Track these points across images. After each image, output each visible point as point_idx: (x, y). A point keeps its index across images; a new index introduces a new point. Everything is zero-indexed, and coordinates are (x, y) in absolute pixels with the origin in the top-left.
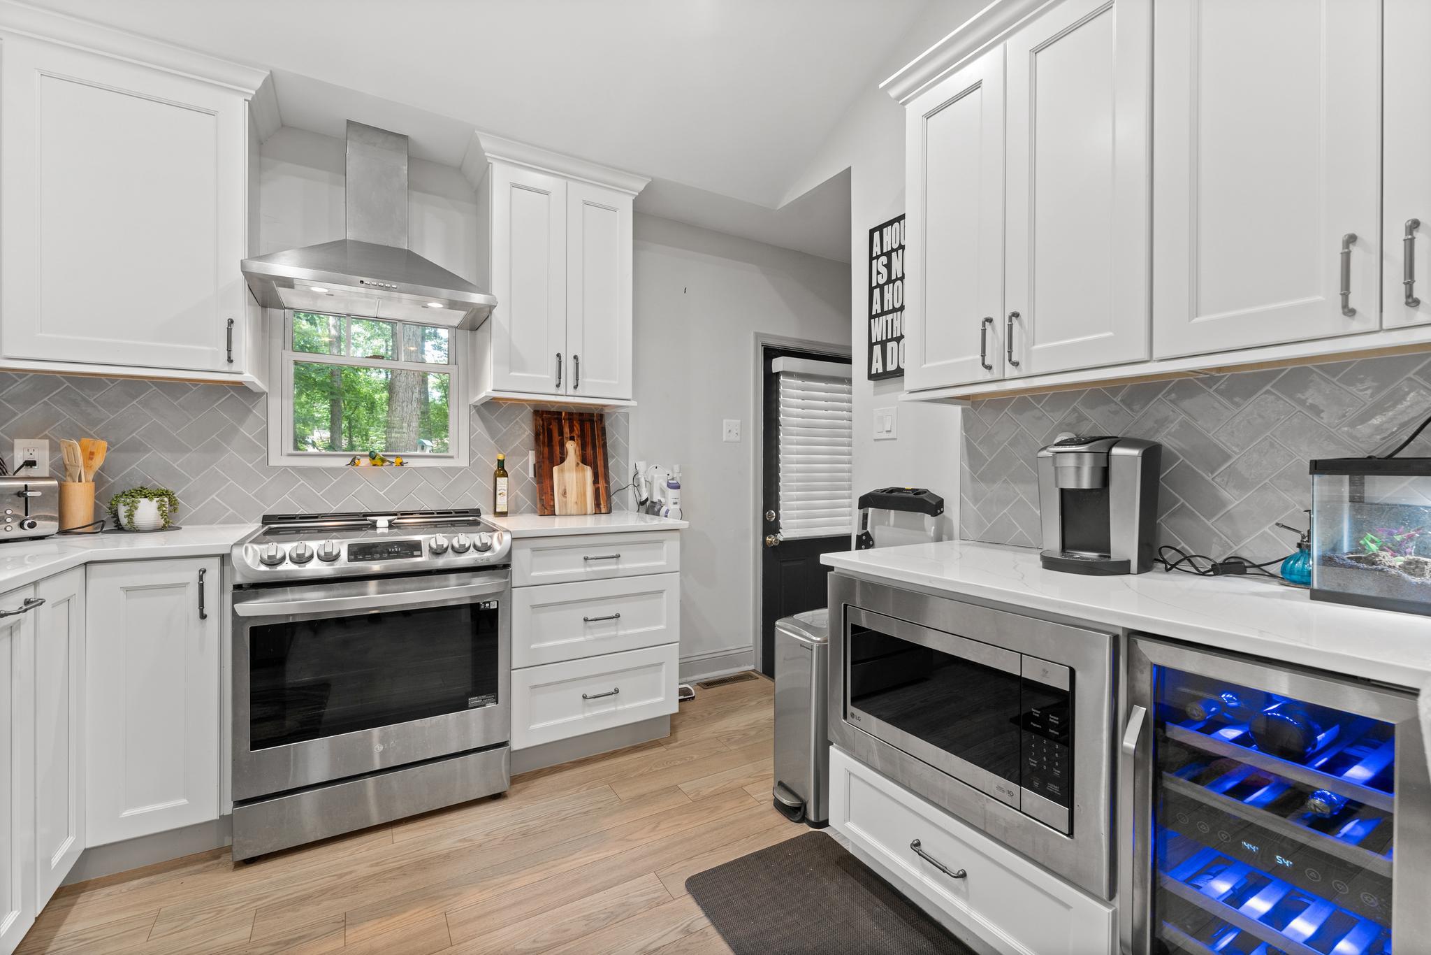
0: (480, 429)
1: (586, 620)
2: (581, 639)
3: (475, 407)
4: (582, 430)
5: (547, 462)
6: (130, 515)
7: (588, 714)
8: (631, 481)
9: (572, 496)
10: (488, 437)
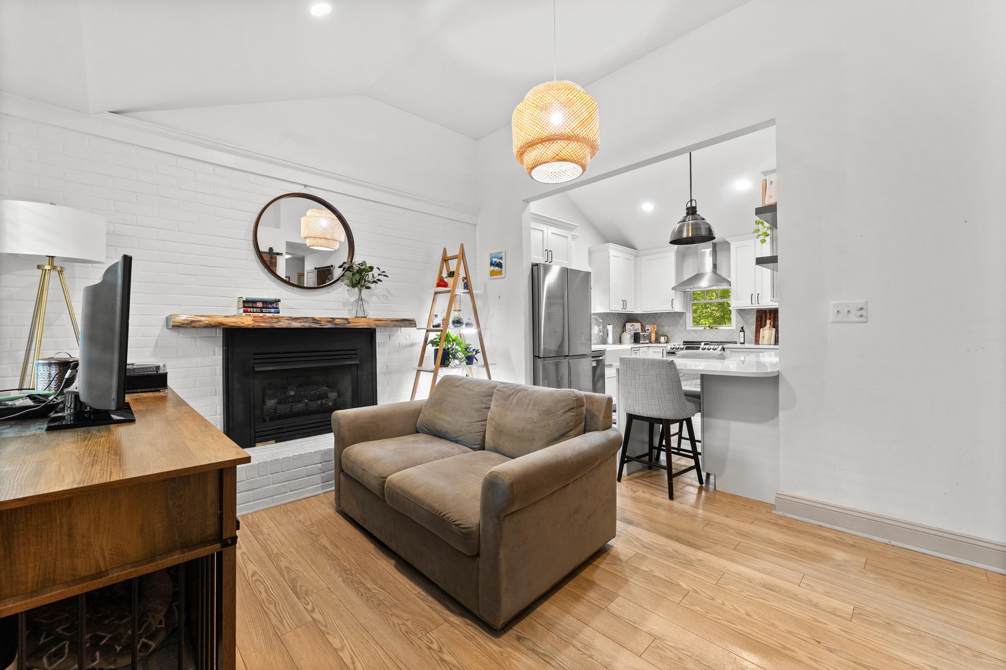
0: (739, 317)
3: (737, 311)
4: (771, 316)
5: (759, 327)
6: (660, 340)
10: (741, 319)
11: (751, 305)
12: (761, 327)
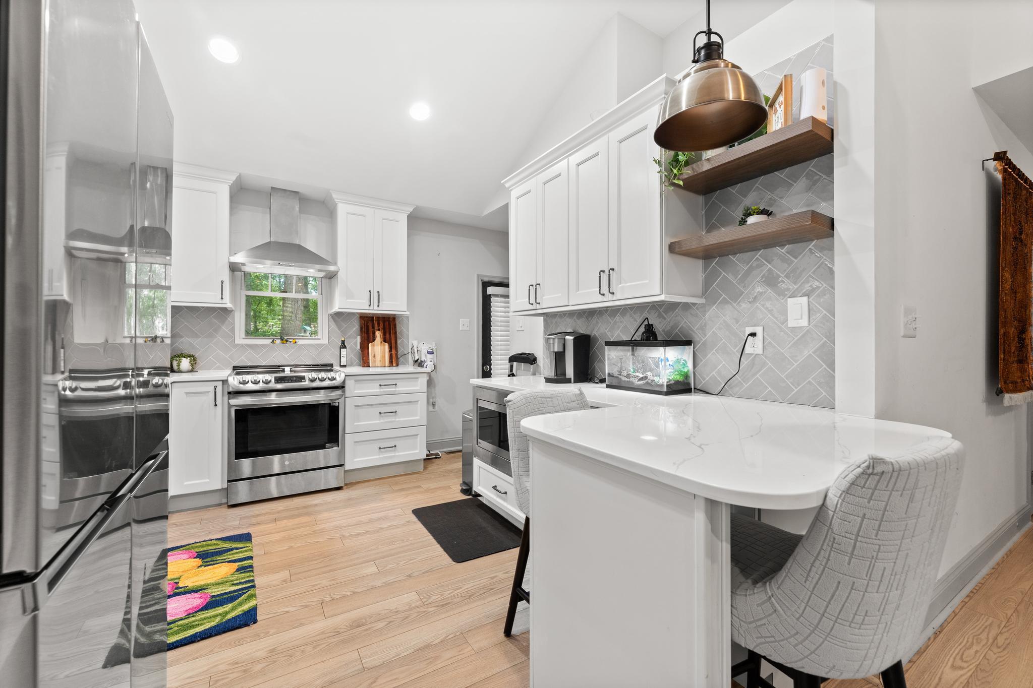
0: (333, 326)
1: (380, 413)
2: (377, 422)
3: (331, 315)
4: (384, 325)
5: (366, 342)
6: (179, 365)
7: (381, 456)
8: (410, 351)
9: (378, 357)
10: (337, 329)
11: (367, 307)
12: (369, 342)
